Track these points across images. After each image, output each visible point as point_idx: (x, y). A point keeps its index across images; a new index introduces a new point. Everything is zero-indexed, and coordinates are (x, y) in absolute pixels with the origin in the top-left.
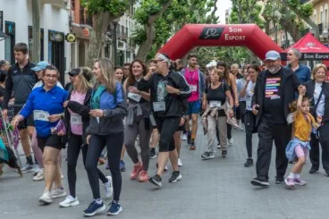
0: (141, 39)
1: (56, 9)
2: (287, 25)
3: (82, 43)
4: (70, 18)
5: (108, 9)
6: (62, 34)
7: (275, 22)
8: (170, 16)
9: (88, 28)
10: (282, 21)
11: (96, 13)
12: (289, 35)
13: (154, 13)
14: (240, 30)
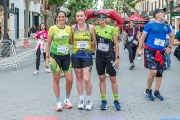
0: (69, 16)
1: (35, 3)
2: (125, 10)
3: (46, 17)
4: (41, 7)
5: (56, 3)
6: (38, 13)
7: (120, 10)
8: (80, 7)
9: (48, 11)
10: (123, 9)
11: (51, 4)
12: (126, 15)
13: (74, 5)
14: (108, 12)
